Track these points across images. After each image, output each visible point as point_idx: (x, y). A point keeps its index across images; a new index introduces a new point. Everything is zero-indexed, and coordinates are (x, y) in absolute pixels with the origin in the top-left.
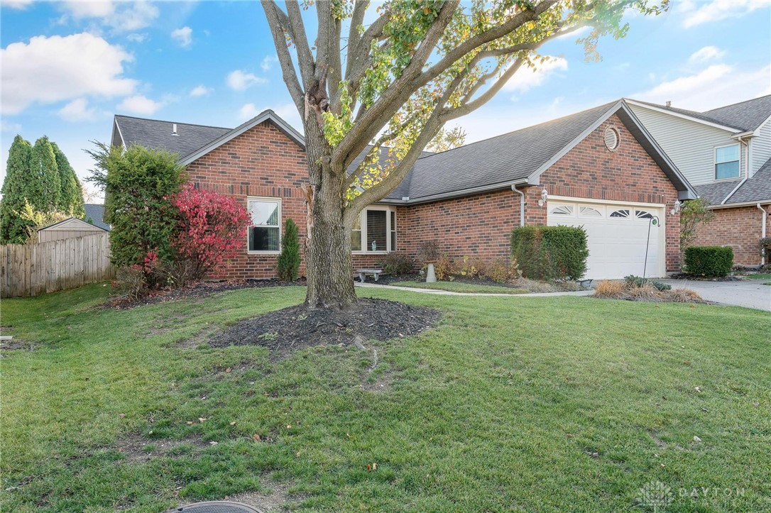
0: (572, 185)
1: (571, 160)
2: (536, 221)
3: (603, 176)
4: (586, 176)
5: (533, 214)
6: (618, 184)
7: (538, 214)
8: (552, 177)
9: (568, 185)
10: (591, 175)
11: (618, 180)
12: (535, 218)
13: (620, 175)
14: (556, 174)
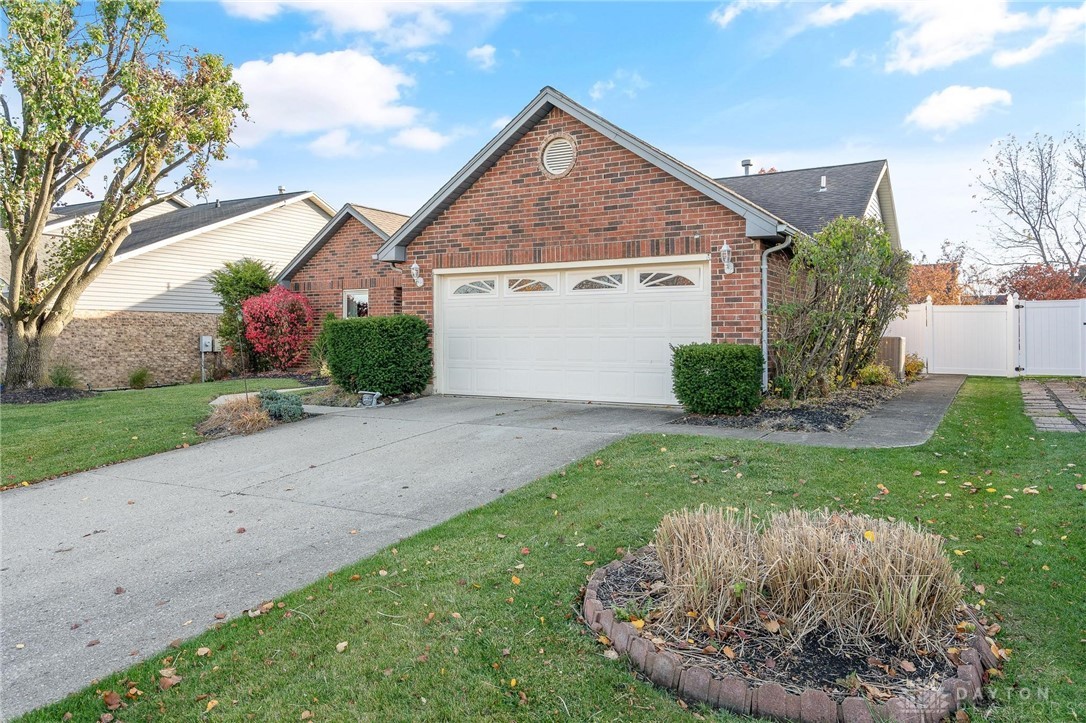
0: (474, 249)
1: (472, 211)
2: (415, 308)
3: (536, 225)
4: (498, 231)
5: (411, 299)
6: (570, 232)
7: (418, 298)
8: (440, 242)
9: (467, 249)
10: (510, 227)
11: (571, 225)
12: (414, 303)
13: (575, 217)
14: (446, 237)
